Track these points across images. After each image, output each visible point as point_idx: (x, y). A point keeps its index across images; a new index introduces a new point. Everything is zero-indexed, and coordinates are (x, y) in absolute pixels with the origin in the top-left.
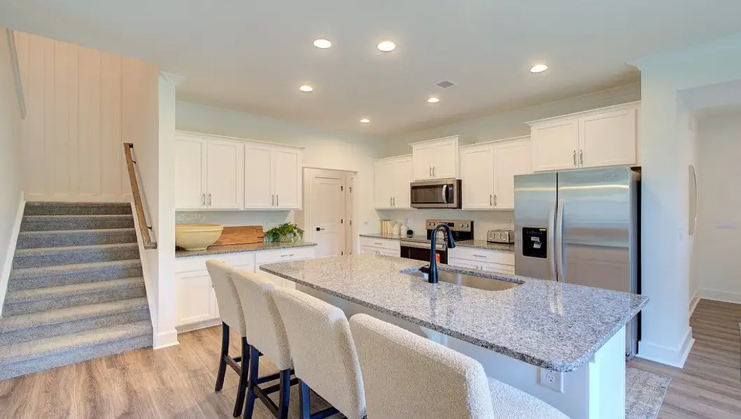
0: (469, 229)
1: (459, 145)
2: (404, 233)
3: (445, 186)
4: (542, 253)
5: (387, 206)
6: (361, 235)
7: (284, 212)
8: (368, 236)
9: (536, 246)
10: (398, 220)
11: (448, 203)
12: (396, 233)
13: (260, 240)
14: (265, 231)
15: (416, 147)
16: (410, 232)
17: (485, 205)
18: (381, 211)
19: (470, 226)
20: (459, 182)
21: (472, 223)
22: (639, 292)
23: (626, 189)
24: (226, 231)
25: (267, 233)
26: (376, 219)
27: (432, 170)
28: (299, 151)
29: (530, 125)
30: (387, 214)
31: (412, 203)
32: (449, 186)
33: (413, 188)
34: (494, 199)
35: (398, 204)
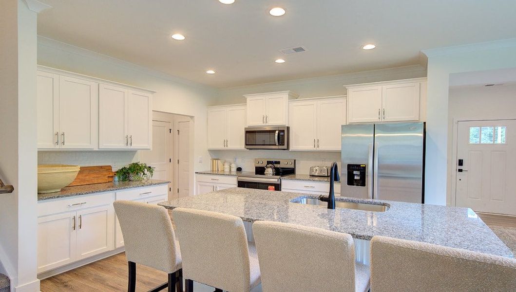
0: (292, 166)
1: (289, 99)
2: (234, 169)
3: (277, 132)
4: (362, 182)
5: (220, 146)
6: (197, 173)
7: (133, 152)
8: (204, 173)
10: (228, 160)
11: (279, 145)
12: (227, 170)
13: (110, 179)
14: (114, 170)
15: (250, 99)
16: (239, 169)
17: (310, 147)
18: (212, 151)
19: (293, 163)
20: (288, 128)
21: (295, 161)
22: (423, 202)
23: (421, 136)
24: (83, 170)
25: (117, 172)
26: (209, 158)
27: (265, 118)
28: (150, 95)
29: (347, 88)
30: (216, 154)
31: (246, 145)
32: (280, 131)
33: (247, 132)
34: (317, 142)
35: (230, 147)
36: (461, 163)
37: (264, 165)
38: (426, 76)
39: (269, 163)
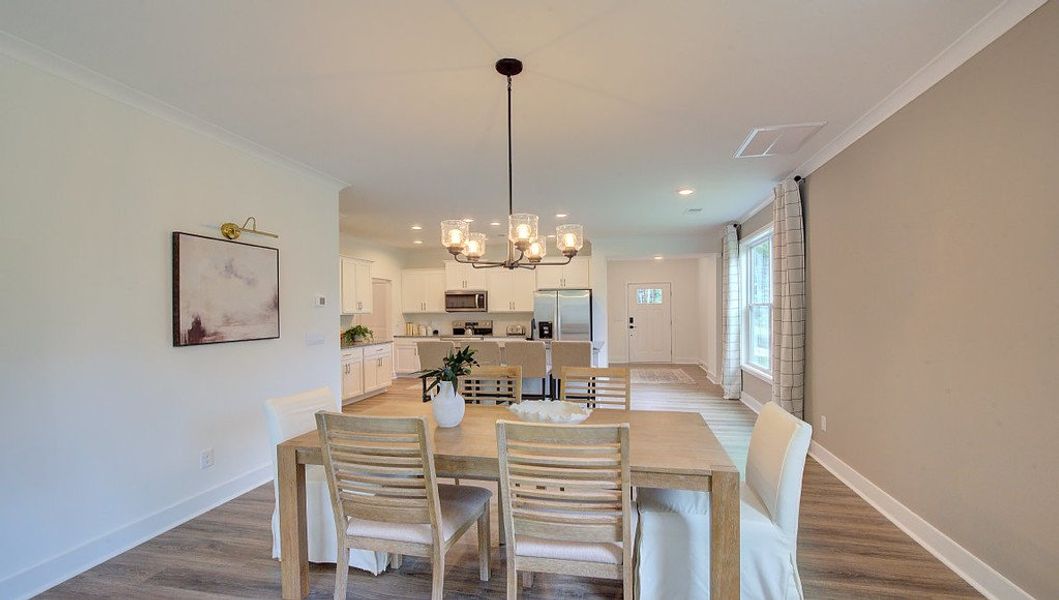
0: (490, 326)
2: (430, 333)
3: (476, 296)
4: (550, 335)
5: (417, 310)
9: (546, 332)
10: (424, 323)
11: (479, 308)
15: (449, 264)
16: (436, 332)
17: (506, 309)
18: (406, 315)
19: (491, 323)
20: (485, 292)
21: (492, 321)
23: (588, 299)
26: (403, 322)
27: (465, 283)
28: (370, 264)
31: (447, 308)
32: (480, 295)
33: (447, 296)
34: (512, 305)
35: (429, 309)
36: (631, 320)
37: (463, 326)
38: (590, 254)
39: (466, 324)
